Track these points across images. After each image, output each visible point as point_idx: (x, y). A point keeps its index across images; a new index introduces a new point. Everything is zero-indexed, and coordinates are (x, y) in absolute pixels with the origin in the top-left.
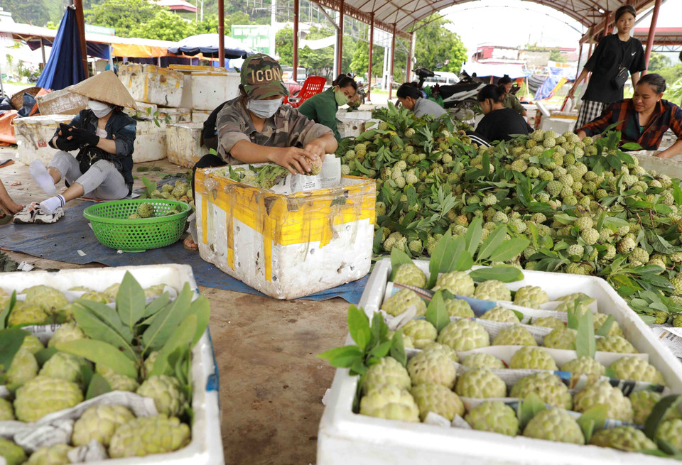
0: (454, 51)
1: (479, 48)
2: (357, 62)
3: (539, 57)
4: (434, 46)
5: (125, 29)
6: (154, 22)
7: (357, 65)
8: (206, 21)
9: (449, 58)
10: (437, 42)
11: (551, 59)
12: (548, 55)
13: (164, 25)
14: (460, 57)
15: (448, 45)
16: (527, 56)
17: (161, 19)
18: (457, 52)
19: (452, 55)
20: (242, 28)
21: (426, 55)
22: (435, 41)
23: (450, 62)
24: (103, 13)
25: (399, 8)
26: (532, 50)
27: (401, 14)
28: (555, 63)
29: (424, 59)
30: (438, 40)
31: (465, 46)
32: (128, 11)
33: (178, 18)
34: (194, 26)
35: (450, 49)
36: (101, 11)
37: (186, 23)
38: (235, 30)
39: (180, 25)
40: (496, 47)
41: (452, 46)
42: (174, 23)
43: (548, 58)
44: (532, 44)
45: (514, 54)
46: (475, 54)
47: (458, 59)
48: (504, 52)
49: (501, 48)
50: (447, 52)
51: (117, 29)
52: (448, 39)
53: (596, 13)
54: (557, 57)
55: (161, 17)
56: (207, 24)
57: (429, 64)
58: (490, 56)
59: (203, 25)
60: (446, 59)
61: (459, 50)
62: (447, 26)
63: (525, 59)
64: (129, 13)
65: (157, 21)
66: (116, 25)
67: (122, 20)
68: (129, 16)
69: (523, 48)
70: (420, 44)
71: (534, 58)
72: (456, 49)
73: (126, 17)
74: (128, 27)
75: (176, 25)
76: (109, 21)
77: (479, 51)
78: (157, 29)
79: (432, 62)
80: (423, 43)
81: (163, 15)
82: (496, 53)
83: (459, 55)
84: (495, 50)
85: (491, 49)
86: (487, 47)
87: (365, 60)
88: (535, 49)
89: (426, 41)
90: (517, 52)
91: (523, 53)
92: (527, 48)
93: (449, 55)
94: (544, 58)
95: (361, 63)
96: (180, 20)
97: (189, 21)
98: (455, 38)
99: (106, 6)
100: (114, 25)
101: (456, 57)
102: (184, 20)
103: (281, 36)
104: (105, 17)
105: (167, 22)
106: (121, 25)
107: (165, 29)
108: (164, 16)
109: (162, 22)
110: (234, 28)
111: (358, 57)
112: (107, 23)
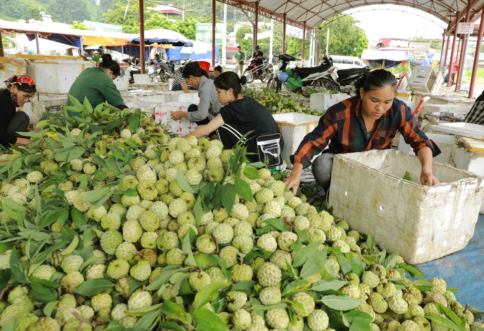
0: (361, 42)
1: (380, 40)
2: (291, 49)
3: (423, 46)
4: (346, 38)
5: (130, 26)
6: (149, 22)
7: (291, 52)
8: (186, 21)
9: (356, 47)
10: (348, 35)
11: (432, 47)
12: (429, 45)
13: (156, 23)
14: (365, 46)
15: (356, 37)
16: (414, 45)
17: (154, 19)
18: (362, 42)
19: (359, 45)
20: (203, 26)
21: (340, 45)
22: (346, 35)
23: (357, 50)
24: (116, 16)
25: (308, 11)
26: (418, 41)
27: (310, 15)
28: (435, 50)
29: (339, 47)
30: (348, 34)
31: (368, 38)
32: (133, 14)
33: (165, 19)
34: (177, 24)
35: (357, 40)
36: (115, 14)
37: (171, 22)
38: (199, 27)
39: (167, 23)
40: (392, 39)
41: (358, 38)
42: (163, 22)
43: (429, 46)
44: (419, 37)
45: (405, 44)
46: (378, 44)
47: (363, 47)
48: (399, 43)
49: (396, 40)
50: (355, 43)
51: (125, 26)
52: (356, 33)
53: (452, 14)
54: (437, 46)
55: (154, 18)
56: (186, 23)
57: (343, 51)
58: (388, 46)
59: (184, 23)
60: (354, 47)
61: (364, 41)
62: (357, 25)
63: (413, 48)
64: (133, 16)
65: (151, 20)
66: (124, 24)
67: (128, 20)
68: (133, 18)
69: (412, 39)
70: (335, 36)
71: (419, 46)
72: (362, 40)
73: (131, 18)
74: (132, 25)
75: (164, 24)
76: (120, 20)
77: (381, 42)
78: (151, 26)
79: (345, 49)
80: (337, 36)
81: (155, 16)
82: (393, 43)
83: (364, 44)
84: (392, 41)
85: (389, 40)
86: (386, 39)
87: (297, 48)
88: (421, 40)
89: (340, 35)
90: (407, 42)
91: (411, 43)
92: (415, 40)
93: (357, 44)
94: (426, 46)
95: (294, 50)
96: (167, 20)
97: (174, 21)
98: (361, 32)
99: (118, 11)
100: (123, 23)
101: (361, 46)
102: (170, 20)
103: (240, 31)
104: (117, 18)
105: (158, 21)
106: (127, 24)
107: (156, 26)
108: (156, 18)
109: (154, 22)
110: (198, 26)
111: (292, 46)
112: (118, 22)
